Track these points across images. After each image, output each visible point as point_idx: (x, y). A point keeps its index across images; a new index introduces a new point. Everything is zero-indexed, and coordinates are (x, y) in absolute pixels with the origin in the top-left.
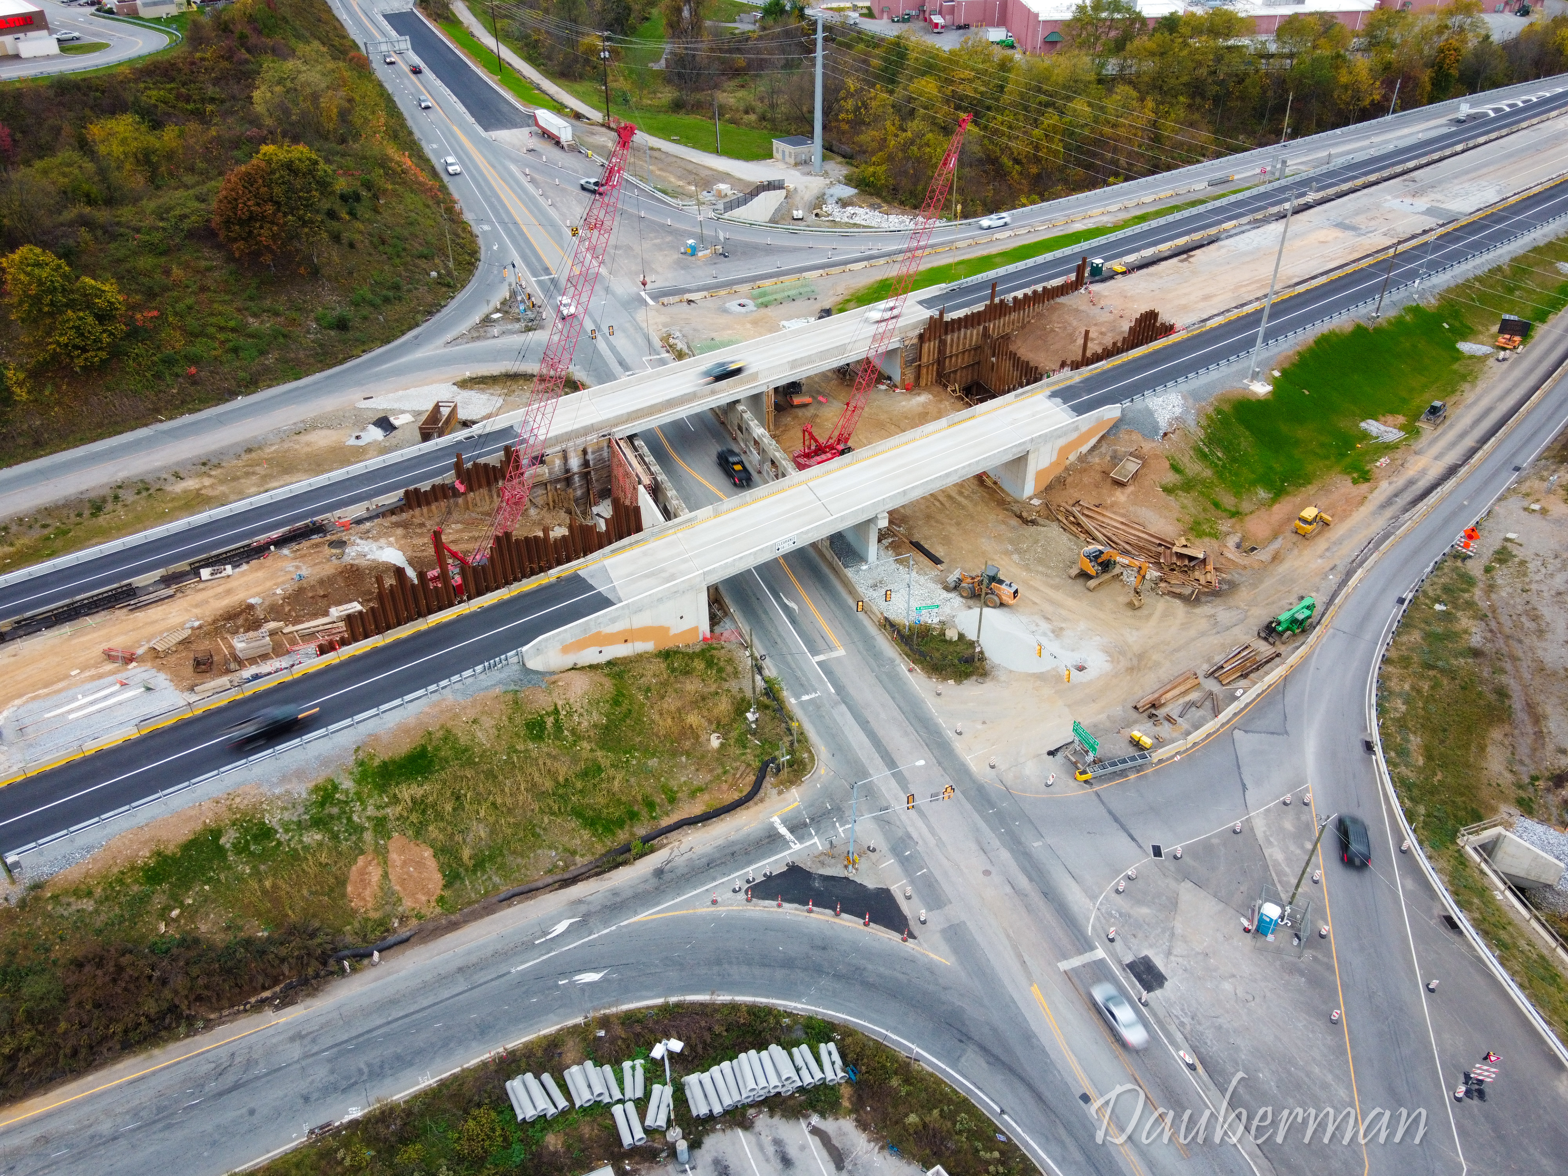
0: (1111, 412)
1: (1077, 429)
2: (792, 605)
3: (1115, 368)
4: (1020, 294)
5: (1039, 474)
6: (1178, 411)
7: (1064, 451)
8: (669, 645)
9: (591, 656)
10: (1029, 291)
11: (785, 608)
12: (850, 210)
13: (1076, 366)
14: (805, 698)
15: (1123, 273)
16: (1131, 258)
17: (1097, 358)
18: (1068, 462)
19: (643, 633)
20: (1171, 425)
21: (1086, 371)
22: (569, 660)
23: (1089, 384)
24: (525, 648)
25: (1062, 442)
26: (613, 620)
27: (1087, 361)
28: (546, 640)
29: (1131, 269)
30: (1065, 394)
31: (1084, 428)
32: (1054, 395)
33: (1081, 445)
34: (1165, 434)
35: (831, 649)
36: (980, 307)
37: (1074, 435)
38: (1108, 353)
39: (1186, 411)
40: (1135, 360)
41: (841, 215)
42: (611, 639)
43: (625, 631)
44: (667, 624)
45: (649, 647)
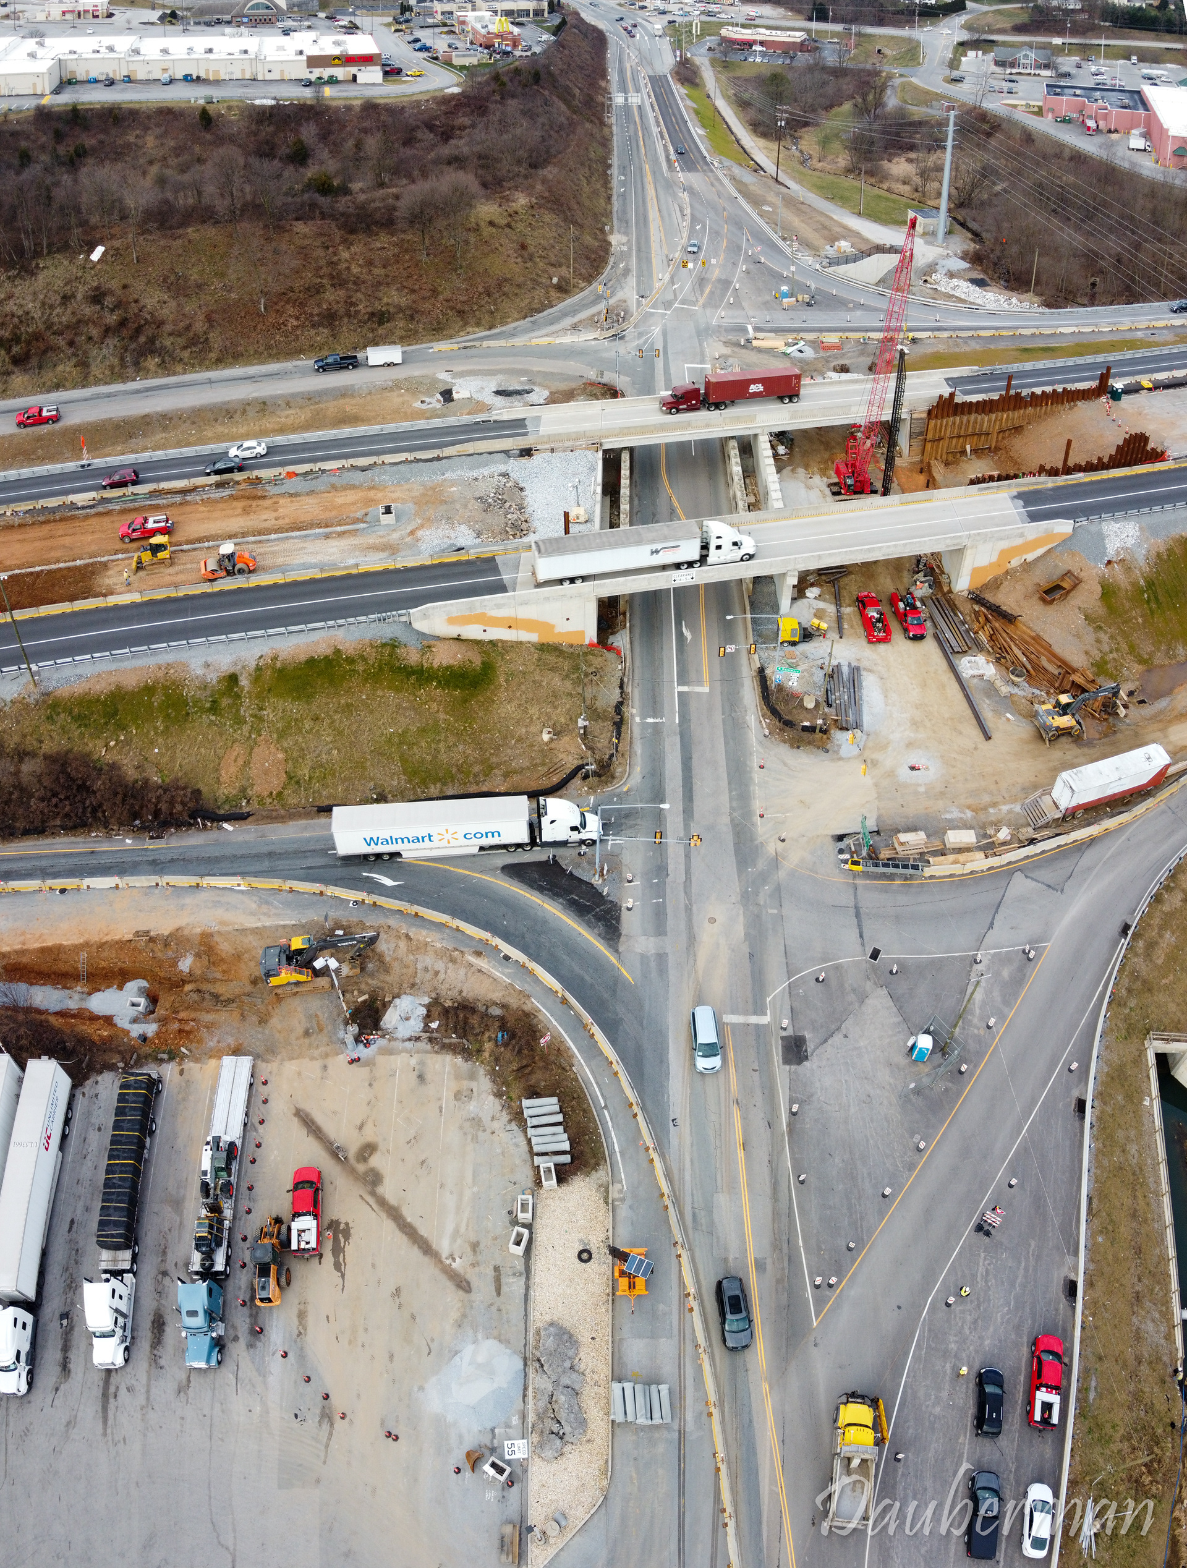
0: (1063, 527)
1: (1022, 535)
2: (687, 633)
3: (1092, 483)
4: (1038, 391)
5: (975, 571)
6: (1130, 542)
7: (1006, 554)
8: (552, 640)
9: (473, 632)
10: (1048, 389)
11: (680, 636)
12: (955, 281)
13: (1053, 472)
14: (650, 720)
15: (1149, 389)
16: (1162, 376)
17: (1079, 469)
18: (1009, 566)
19: (529, 625)
20: (1118, 553)
21: (1062, 480)
22: (453, 631)
23: (1058, 493)
24: (412, 611)
25: (1004, 545)
26: (499, 606)
27: (1068, 471)
28: (434, 608)
29: (1157, 386)
30: (1027, 498)
31: (1030, 536)
32: (1020, 496)
33: (1028, 552)
34: (1109, 562)
35: (700, 683)
36: (995, 396)
37: (1019, 541)
38: (1089, 468)
39: (1139, 545)
40: (1114, 479)
41: (945, 285)
42: (496, 622)
43: (509, 618)
44: (552, 621)
45: (533, 637)
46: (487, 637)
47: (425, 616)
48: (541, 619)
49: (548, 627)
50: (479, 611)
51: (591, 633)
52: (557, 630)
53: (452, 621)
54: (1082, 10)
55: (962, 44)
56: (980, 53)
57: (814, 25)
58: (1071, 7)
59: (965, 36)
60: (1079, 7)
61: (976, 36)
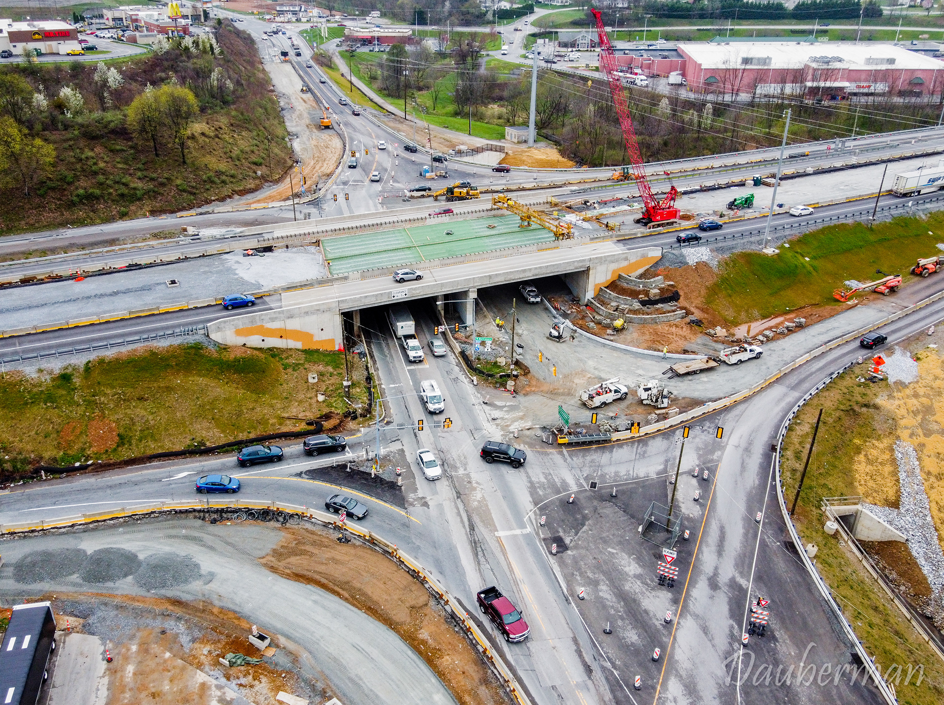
8: (312, 347)
9: (256, 341)
14: (392, 386)
19: (295, 334)
22: (241, 340)
24: (209, 325)
26: (273, 320)
28: (224, 322)
32: (619, 242)
42: (271, 333)
43: (280, 330)
44: (311, 332)
45: (299, 345)
46: (265, 345)
47: (219, 329)
48: (304, 330)
49: (307, 336)
50: (259, 324)
51: (338, 342)
52: (316, 338)
53: (239, 332)
54: (628, 8)
55: (534, 35)
56: (547, 40)
57: (416, 27)
58: (620, 5)
59: (535, 30)
60: (626, 5)
61: (542, 30)
